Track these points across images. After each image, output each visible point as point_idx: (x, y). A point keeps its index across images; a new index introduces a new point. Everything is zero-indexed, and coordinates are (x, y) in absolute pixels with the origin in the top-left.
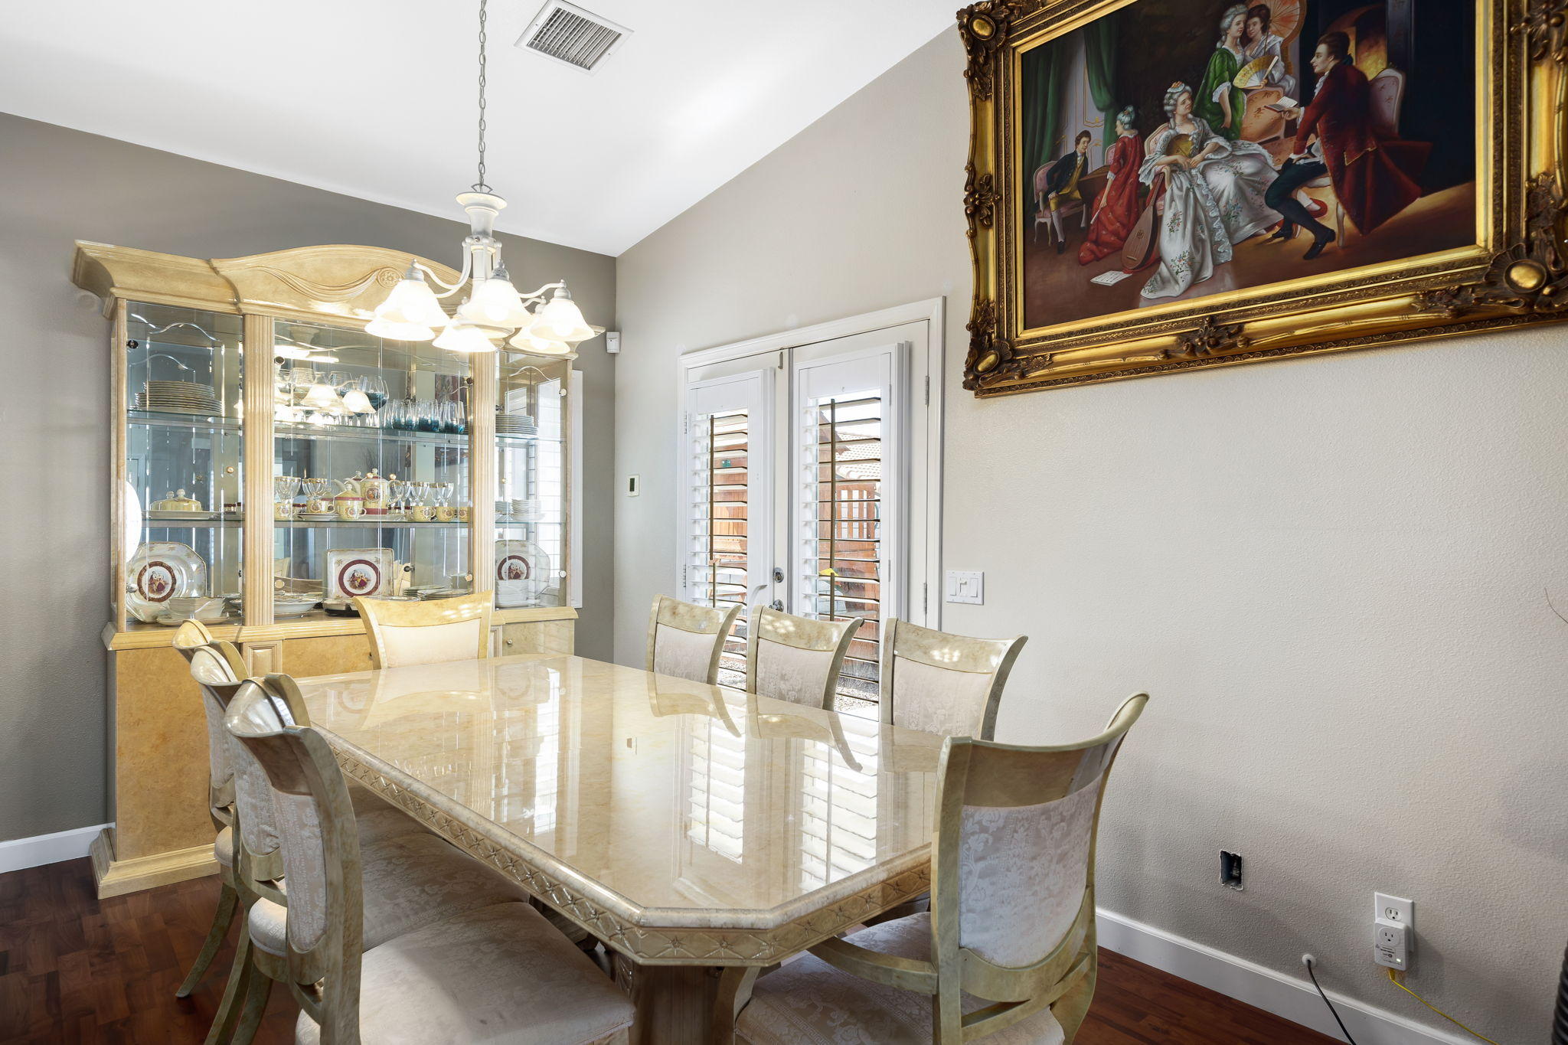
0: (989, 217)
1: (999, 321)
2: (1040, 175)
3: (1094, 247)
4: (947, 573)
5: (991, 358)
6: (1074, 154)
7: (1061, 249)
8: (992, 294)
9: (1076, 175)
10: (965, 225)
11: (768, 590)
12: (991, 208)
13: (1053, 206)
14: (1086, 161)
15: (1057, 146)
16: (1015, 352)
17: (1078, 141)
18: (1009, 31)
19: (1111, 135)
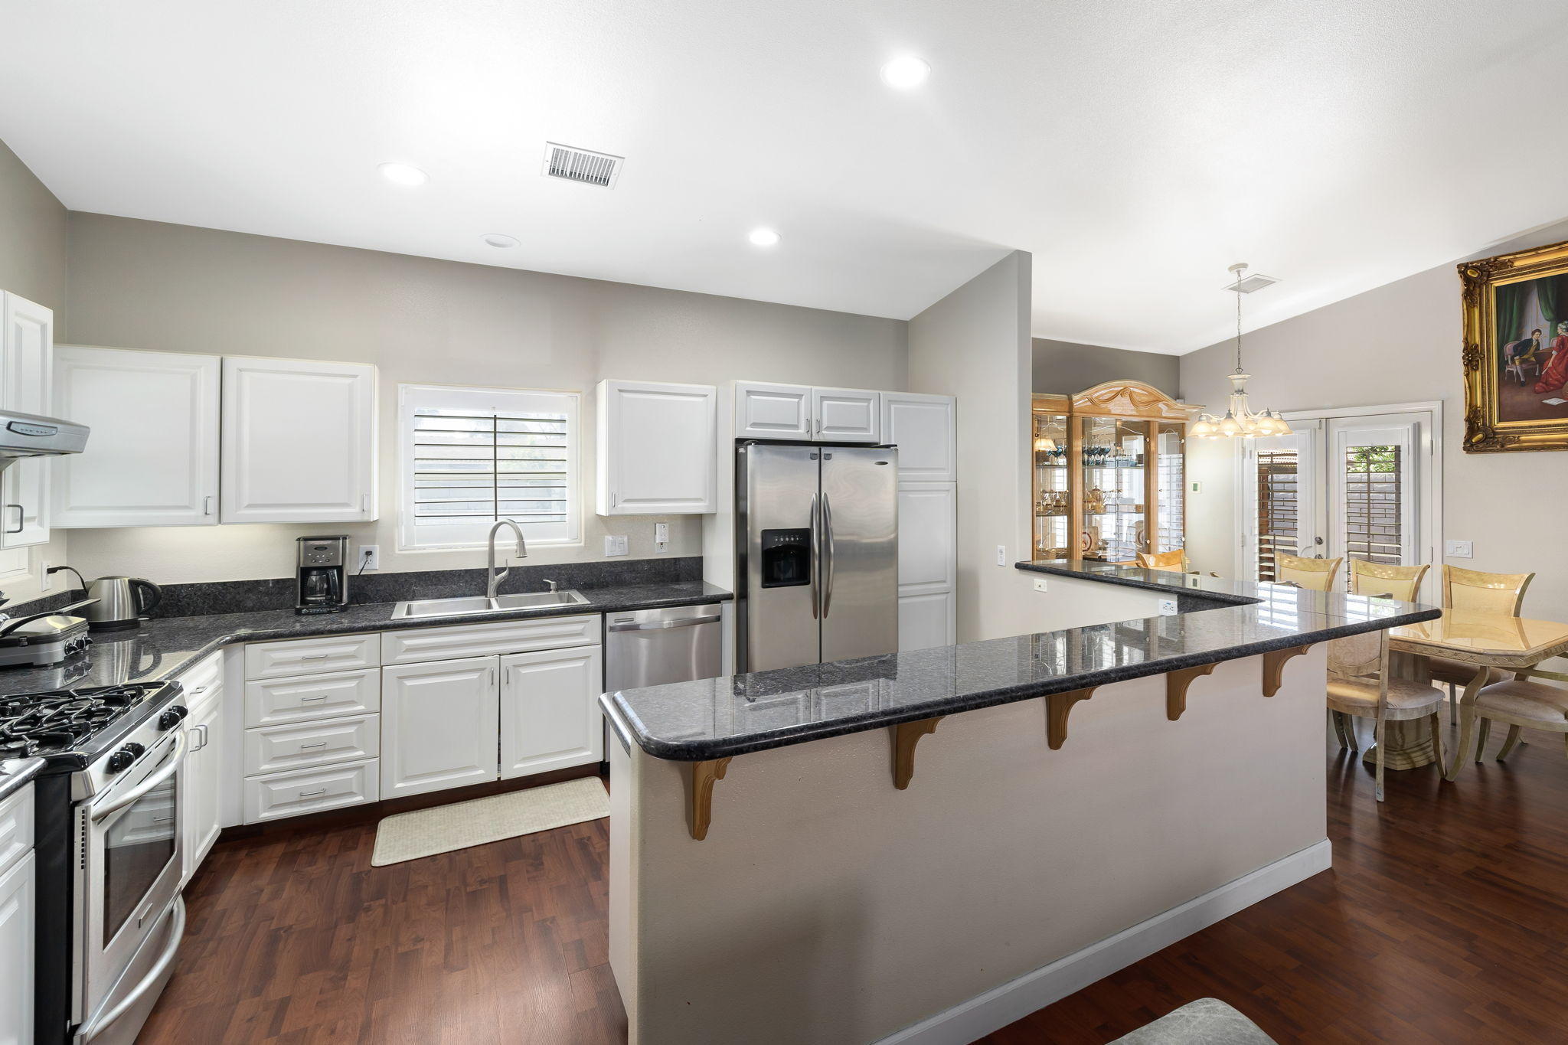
0: (1477, 366)
1: (1484, 417)
2: (1509, 348)
3: (1544, 385)
4: (1447, 542)
5: (1480, 436)
6: (1531, 340)
7: (1523, 384)
8: (1479, 404)
9: (1532, 350)
10: (1462, 368)
11: (1312, 549)
12: (1478, 361)
13: (1517, 363)
14: (1538, 344)
15: (1518, 336)
16: (1495, 433)
17: (1533, 333)
18: (1489, 276)
19: (1554, 332)
